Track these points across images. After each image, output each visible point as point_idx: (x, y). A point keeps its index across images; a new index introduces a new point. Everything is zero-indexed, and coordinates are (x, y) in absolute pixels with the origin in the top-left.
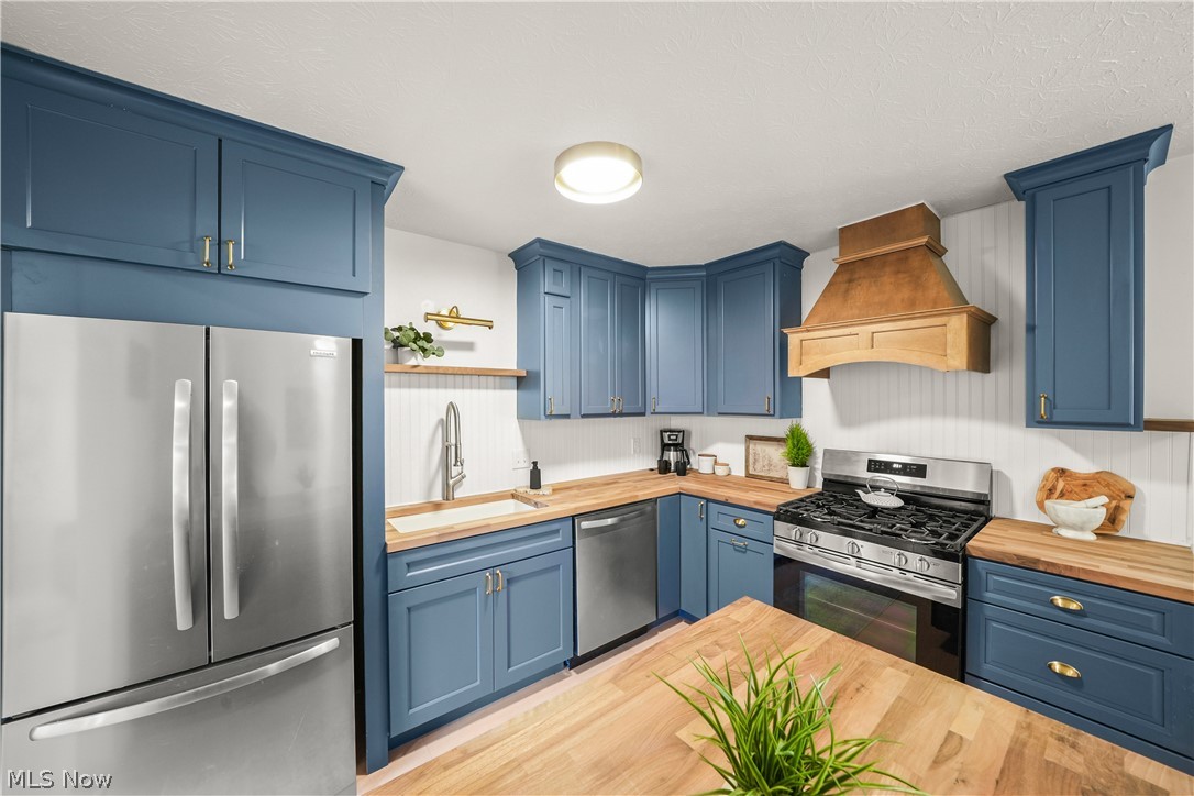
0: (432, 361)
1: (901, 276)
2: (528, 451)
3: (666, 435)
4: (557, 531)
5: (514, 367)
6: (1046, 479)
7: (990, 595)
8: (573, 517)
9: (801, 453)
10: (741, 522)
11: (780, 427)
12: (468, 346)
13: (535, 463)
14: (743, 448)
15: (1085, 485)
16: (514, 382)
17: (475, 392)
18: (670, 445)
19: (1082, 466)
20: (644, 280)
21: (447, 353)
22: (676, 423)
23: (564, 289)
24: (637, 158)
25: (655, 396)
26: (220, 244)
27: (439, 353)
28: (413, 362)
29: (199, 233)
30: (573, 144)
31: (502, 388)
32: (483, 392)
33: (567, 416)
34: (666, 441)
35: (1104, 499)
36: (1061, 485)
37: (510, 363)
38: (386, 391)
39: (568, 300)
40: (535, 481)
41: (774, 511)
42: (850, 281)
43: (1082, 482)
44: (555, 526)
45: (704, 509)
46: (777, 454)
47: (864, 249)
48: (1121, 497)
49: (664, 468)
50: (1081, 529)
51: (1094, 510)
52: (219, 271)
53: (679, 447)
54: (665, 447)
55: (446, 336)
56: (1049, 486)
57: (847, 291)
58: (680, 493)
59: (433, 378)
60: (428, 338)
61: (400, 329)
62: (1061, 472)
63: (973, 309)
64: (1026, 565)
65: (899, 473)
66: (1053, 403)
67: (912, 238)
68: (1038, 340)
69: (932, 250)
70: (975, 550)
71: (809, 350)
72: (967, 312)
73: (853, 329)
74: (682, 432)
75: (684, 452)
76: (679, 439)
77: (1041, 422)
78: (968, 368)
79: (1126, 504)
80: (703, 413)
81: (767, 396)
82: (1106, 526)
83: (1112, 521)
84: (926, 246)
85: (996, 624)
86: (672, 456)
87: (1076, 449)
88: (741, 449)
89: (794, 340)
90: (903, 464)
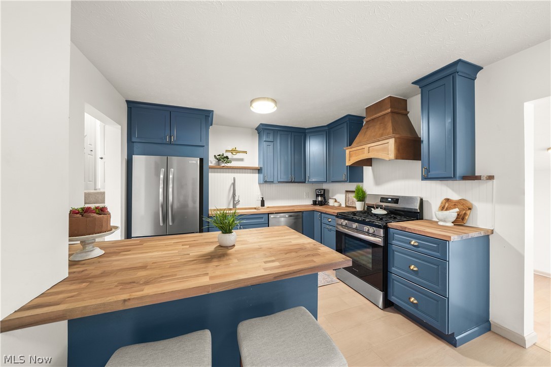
0: (229, 165)
1: (382, 125)
2: (262, 194)
3: (318, 191)
4: (262, 218)
5: (257, 166)
6: (442, 203)
7: (394, 242)
8: (268, 214)
9: (361, 196)
10: (330, 220)
11: (352, 186)
12: (242, 160)
13: (263, 198)
14: (344, 195)
15: (455, 205)
16: (257, 171)
17: (244, 174)
18: (319, 195)
19: (455, 197)
20: (305, 133)
21: (232, 162)
22: (325, 186)
23: (271, 139)
24: (274, 101)
25: (309, 175)
26: (170, 137)
27: (230, 162)
28: (223, 165)
29: (166, 135)
30: (254, 98)
31: (253, 173)
32: (246, 174)
33: (272, 182)
35: (457, 210)
36: (447, 204)
37: (256, 164)
38: (210, 174)
39: (272, 143)
40: (263, 204)
41: (336, 214)
42: (367, 128)
43: (454, 204)
44: (261, 216)
45: (320, 216)
46: (352, 196)
47: (372, 115)
49: (315, 203)
50: (445, 221)
51: (453, 214)
52: (170, 143)
53: (323, 195)
54: (317, 196)
55: (235, 157)
56: (443, 206)
57: (366, 132)
58: (314, 211)
59: (230, 170)
60: (227, 157)
61: (219, 155)
62: (447, 200)
63: (397, 136)
64: (403, 230)
65: (389, 202)
66: (428, 171)
67: (386, 110)
68: (424, 146)
69: (398, 113)
70: (390, 225)
71: (352, 155)
72: (394, 137)
73: (363, 147)
74: (324, 190)
75: (324, 198)
76: (322, 193)
77: (425, 178)
78: (396, 159)
79: (468, 212)
80: (327, 181)
81: (344, 174)
82: (460, 221)
83: (463, 219)
84: (392, 112)
85: (396, 253)
86: (320, 199)
87: (453, 190)
88: (344, 196)
89: (347, 152)
90: (392, 199)
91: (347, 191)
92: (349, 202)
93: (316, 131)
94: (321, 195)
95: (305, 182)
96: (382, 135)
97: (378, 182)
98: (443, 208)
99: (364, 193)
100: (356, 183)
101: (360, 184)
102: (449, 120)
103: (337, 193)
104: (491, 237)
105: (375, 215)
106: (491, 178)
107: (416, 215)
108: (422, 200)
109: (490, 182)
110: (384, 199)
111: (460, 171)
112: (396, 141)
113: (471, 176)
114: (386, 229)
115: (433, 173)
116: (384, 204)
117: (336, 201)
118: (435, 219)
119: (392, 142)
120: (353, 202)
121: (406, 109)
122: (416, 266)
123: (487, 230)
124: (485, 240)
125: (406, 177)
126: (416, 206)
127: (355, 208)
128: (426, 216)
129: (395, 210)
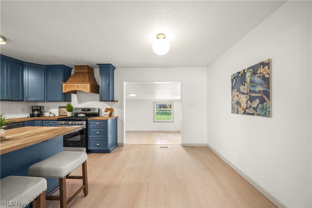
1: (83, 76)
3: (34, 107)
7: (90, 125)
9: (70, 109)
10: (51, 124)
19: (109, 107)
20: (23, 65)
22: (39, 104)
25: (27, 96)
34: (34, 109)
35: (110, 111)
41: (56, 119)
42: (76, 75)
45: (41, 123)
48: (111, 110)
49: (32, 116)
50: (106, 115)
51: (108, 113)
54: (33, 110)
57: (75, 77)
58: (34, 120)
62: (107, 108)
63: (91, 83)
64: (94, 120)
65: (86, 111)
66: (102, 98)
67: (85, 70)
68: (100, 89)
69: (90, 73)
70: (88, 119)
71: (67, 87)
72: (90, 83)
73: (74, 84)
74: (41, 106)
75: (41, 112)
76: (39, 108)
77: (101, 100)
78: (90, 92)
79: (112, 112)
80: (44, 101)
81: (60, 97)
82: (110, 115)
83: (111, 114)
84: (88, 72)
85: (91, 130)
86: (36, 112)
87: (109, 105)
88: (58, 110)
89: (64, 85)
90: (87, 109)
91: (60, 107)
92: (62, 113)
93: (35, 67)
94: (38, 110)
95: (22, 101)
96: (84, 81)
97: (80, 102)
98: (106, 111)
99: (72, 107)
100: (67, 102)
101: (70, 103)
102: (108, 81)
103: (52, 108)
104: (118, 119)
105: (80, 117)
106: (117, 101)
107: (97, 115)
108: (99, 109)
109: (117, 102)
110: (83, 110)
111: (111, 99)
112: (90, 85)
113: (113, 101)
114: (87, 121)
115: (103, 99)
116: (84, 112)
117: (51, 113)
118: (103, 116)
119: (89, 85)
120: (64, 113)
121: (93, 72)
122: (98, 132)
123: (117, 117)
124: (116, 119)
125: (93, 100)
126: (97, 111)
127: (67, 116)
128: (100, 115)
129: (89, 114)
